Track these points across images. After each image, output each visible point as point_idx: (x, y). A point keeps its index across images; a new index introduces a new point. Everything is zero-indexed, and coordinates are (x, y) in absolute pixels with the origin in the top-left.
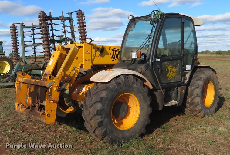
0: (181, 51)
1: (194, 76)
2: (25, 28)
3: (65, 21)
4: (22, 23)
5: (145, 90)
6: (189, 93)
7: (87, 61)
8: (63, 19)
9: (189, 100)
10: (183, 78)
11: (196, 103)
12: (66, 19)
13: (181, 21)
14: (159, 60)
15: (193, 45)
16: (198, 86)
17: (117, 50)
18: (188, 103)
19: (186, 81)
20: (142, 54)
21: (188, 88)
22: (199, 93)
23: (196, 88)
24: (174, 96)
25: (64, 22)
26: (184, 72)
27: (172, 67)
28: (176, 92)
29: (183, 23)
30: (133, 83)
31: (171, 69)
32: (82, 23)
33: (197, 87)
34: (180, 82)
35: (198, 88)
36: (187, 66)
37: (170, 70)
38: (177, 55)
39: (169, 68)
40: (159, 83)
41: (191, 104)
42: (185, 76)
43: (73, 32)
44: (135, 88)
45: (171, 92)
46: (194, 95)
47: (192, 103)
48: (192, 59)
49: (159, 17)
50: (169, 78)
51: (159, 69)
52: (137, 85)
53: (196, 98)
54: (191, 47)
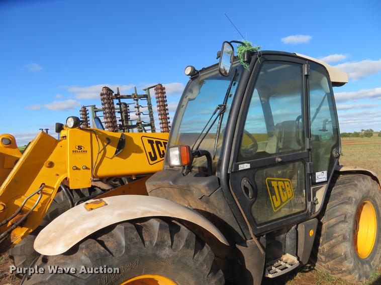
0: (304, 142)
1: (333, 192)
2: (97, 111)
3: (139, 100)
4: (94, 106)
5: (201, 259)
6: (323, 232)
7: (79, 169)
8: (136, 97)
9: (324, 247)
10: (310, 203)
11: (341, 255)
12: (141, 97)
13: (302, 71)
14: (247, 166)
15: (329, 127)
16: (345, 217)
17: (162, 141)
18: (323, 254)
19: (318, 207)
20: (199, 153)
21: (321, 221)
22: (347, 234)
23: (340, 222)
24: (291, 245)
25: (137, 100)
26: (312, 188)
27: (283, 181)
28: (294, 235)
29: (307, 76)
30: (160, 245)
31: (281, 184)
32: (162, 101)
33: (343, 219)
34: (303, 211)
35: (344, 221)
36: (317, 174)
37: (278, 187)
38: (294, 151)
39: (274, 184)
40: (248, 225)
41: (331, 256)
42: (314, 195)
43: (151, 114)
44: (169, 258)
45: (282, 236)
46: (336, 237)
47: (333, 255)
48: (329, 156)
49: (244, 58)
50: (276, 209)
51: (246, 190)
52: (174, 250)
53: (341, 245)
54: (324, 130)
